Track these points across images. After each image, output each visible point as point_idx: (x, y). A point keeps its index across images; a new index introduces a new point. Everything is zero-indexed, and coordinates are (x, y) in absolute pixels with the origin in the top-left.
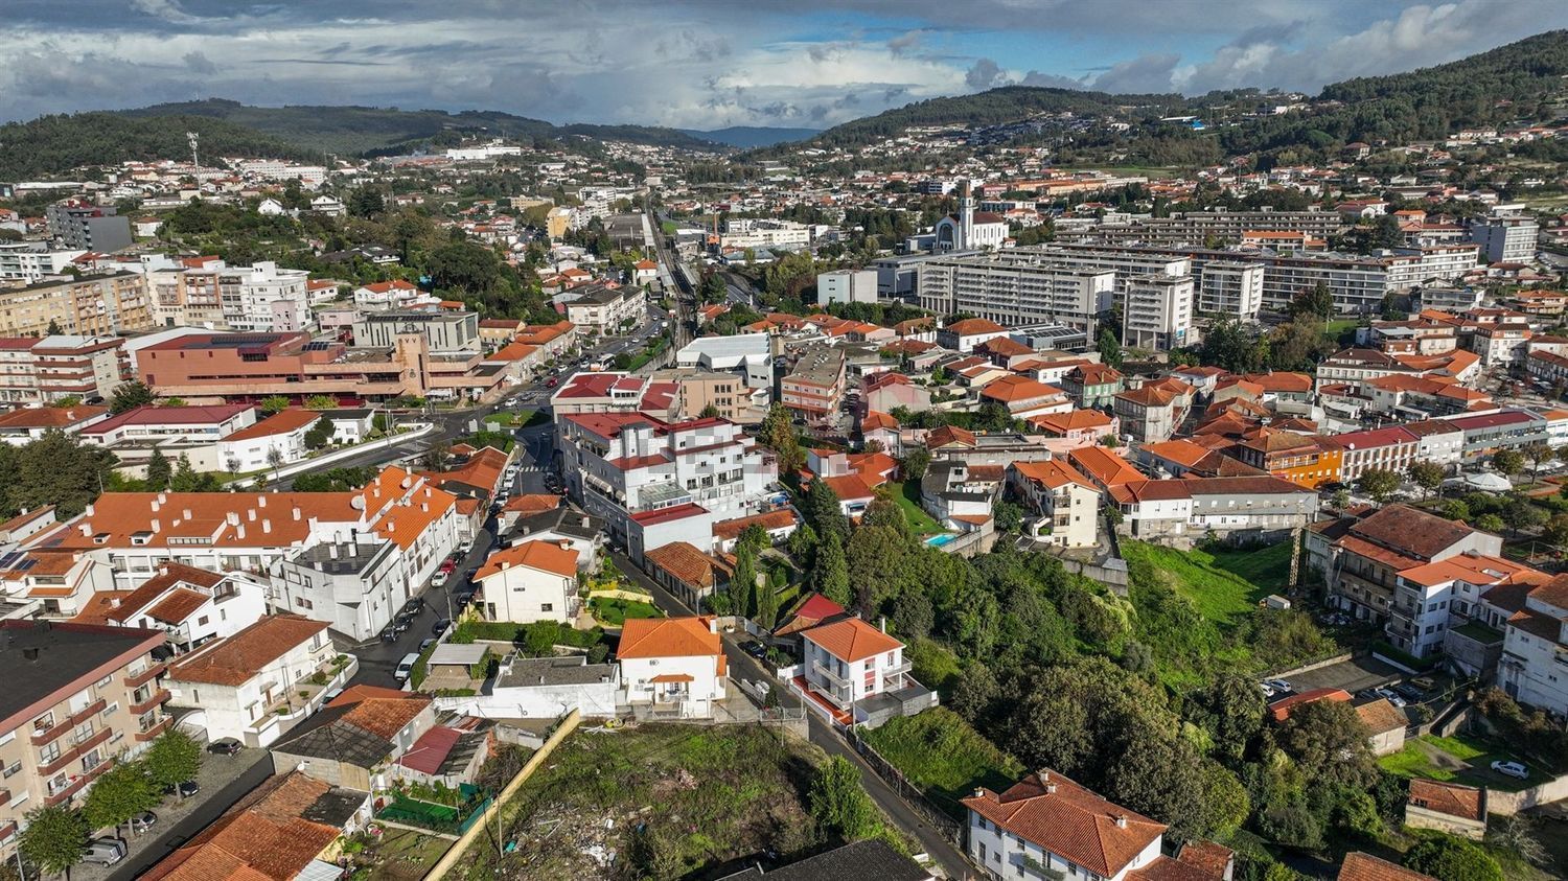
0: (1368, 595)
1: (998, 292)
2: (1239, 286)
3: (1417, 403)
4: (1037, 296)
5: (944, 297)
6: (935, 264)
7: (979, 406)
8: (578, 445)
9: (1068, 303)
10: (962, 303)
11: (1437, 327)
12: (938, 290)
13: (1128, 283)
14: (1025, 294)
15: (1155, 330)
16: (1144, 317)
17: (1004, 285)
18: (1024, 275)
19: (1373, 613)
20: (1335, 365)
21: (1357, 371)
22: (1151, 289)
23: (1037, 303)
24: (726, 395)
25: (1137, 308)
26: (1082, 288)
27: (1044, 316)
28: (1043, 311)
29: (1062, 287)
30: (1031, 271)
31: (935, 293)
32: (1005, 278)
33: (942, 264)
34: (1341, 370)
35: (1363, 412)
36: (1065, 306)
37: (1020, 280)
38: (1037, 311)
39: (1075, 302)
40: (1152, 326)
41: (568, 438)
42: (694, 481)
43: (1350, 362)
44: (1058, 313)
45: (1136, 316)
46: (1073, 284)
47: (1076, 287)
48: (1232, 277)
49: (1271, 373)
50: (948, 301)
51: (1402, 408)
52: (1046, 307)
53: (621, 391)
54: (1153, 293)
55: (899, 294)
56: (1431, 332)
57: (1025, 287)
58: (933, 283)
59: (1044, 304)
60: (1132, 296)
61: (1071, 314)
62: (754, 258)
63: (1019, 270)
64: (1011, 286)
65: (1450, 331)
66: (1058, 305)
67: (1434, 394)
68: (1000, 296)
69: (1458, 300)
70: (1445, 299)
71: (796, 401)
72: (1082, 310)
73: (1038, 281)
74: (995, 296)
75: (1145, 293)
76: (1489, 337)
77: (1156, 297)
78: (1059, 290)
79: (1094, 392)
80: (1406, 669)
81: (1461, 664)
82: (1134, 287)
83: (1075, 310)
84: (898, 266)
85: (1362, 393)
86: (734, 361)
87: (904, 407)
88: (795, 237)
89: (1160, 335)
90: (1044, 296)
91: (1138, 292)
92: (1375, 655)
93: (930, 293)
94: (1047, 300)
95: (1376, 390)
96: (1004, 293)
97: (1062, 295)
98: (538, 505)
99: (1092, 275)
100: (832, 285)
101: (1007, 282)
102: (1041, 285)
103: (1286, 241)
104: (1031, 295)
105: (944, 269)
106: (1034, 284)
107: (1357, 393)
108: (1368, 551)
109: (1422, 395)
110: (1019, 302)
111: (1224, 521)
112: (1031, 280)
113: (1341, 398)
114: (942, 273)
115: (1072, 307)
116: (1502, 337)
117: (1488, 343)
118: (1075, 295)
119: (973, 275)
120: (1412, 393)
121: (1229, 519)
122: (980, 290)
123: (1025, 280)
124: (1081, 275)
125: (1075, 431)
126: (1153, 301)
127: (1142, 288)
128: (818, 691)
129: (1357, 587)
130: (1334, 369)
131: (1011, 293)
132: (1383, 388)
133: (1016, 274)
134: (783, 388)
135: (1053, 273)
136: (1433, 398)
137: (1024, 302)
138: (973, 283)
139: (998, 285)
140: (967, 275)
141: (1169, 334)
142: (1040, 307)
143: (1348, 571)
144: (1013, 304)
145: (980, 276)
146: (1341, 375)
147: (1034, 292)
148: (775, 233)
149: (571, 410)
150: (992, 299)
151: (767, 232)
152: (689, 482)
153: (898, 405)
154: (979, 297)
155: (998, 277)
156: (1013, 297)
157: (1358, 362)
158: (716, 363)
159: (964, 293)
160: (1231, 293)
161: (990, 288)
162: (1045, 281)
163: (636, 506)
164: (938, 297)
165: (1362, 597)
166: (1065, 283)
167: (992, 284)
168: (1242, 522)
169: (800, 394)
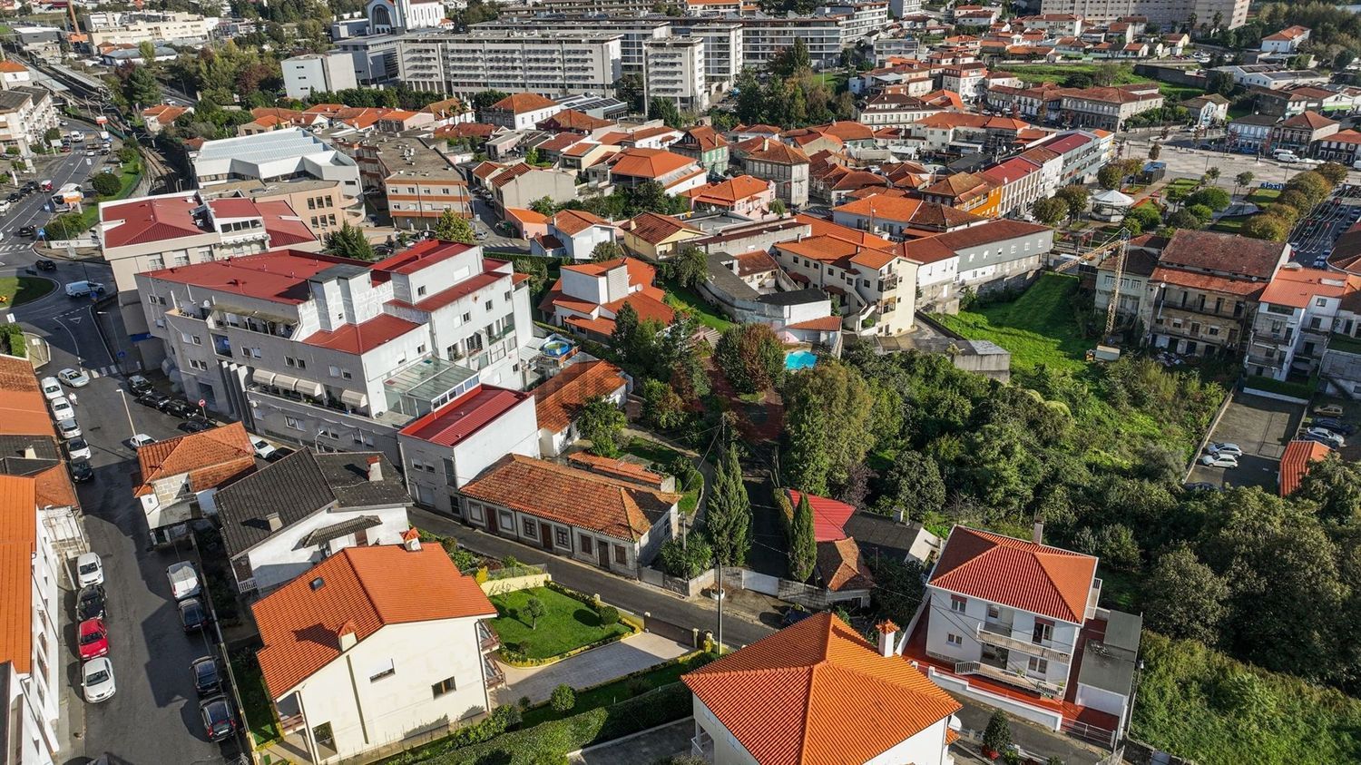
0: (1195, 328)
1: (499, 68)
2: (728, 47)
3: (967, 137)
4: (546, 69)
5: (434, 79)
6: (416, 41)
7: (612, 188)
8: (211, 322)
9: (581, 74)
10: (456, 84)
11: (918, 71)
12: (426, 72)
13: (644, 48)
14: (531, 68)
15: (678, 95)
16: (666, 82)
17: (506, 60)
18: (527, 47)
19: (1201, 345)
20: (874, 110)
21: (895, 114)
22: (670, 51)
23: (547, 77)
24: (326, 211)
25: (658, 73)
26: (596, 56)
27: (556, 91)
28: (554, 86)
29: (572, 57)
30: (533, 42)
31: (423, 76)
32: (505, 52)
33: (425, 41)
34: (881, 114)
35: (918, 152)
36: (578, 78)
37: (524, 52)
38: (547, 86)
39: (589, 73)
40: (675, 90)
41: (175, 312)
42: (455, 347)
43: (887, 106)
44: (571, 86)
45: (658, 82)
46: (584, 52)
47: (588, 56)
48: (721, 39)
49: (835, 123)
50: (439, 84)
51: (955, 143)
52: (558, 81)
53: (232, 221)
54: (673, 56)
55: (374, 81)
56: (914, 76)
57: (530, 60)
58: (419, 64)
59: (555, 77)
60: (651, 61)
61: (586, 86)
62: (153, 54)
63: (521, 42)
64: (513, 60)
65: (925, 74)
66: (571, 77)
67: (984, 127)
68: (502, 73)
69: (903, 48)
70: (893, 48)
71: (412, 208)
72: (598, 81)
73: (544, 52)
74: (496, 73)
75: (665, 56)
76: (959, 76)
77: (677, 60)
78: (569, 60)
79: (710, 158)
80: (1294, 400)
81: (1342, 382)
82: (651, 51)
83: (590, 81)
84: (366, 47)
85: (913, 134)
86: (290, 166)
87: (546, 199)
88: (189, 28)
89: (683, 100)
90: (554, 69)
91: (657, 56)
92: (1247, 390)
93: (417, 75)
94: (557, 72)
95: (929, 129)
96: (506, 69)
97: (573, 65)
98: (219, 453)
99: (603, 42)
100: (301, 72)
101: (508, 56)
102: (548, 56)
103: (725, 7)
104: (538, 68)
105: (430, 46)
106: (540, 56)
107: (908, 134)
108: (1194, 284)
109: (971, 130)
110: (526, 78)
111: (975, 275)
112: (536, 52)
113: (896, 141)
114: (427, 51)
115: (587, 78)
116: (968, 76)
117: (958, 83)
118: (588, 64)
119: (467, 51)
120: (961, 129)
121: (980, 271)
122: (477, 68)
123: (529, 52)
124: (591, 42)
125: (740, 201)
126: (673, 64)
127: (660, 51)
128: (980, 672)
129: (1179, 321)
130: (875, 115)
131: (514, 68)
132: (936, 126)
133: (518, 46)
134: (389, 192)
135: (560, 42)
136: (984, 131)
137: (531, 77)
138: (468, 60)
139: (498, 60)
140: (459, 51)
141: (692, 97)
142: (550, 82)
143: (1171, 306)
144: (519, 80)
145: (474, 51)
146: (882, 120)
147: (541, 65)
148: (162, 25)
149: (147, 265)
150: (493, 76)
151: (152, 25)
152: (449, 349)
153: (539, 197)
154: (478, 76)
155: (497, 51)
156: (518, 72)
157: (893, 106)
158: (266, 171)
159: (458, 72)
160: (721, 55)
161: (489, 64)
162: (552, 52)
163: (385, 410)
164: (427, 80)
165: (1187, 331)
166: (576, 52)
167: (491, 60)
168: (989, 273)
169: (419, 198)
